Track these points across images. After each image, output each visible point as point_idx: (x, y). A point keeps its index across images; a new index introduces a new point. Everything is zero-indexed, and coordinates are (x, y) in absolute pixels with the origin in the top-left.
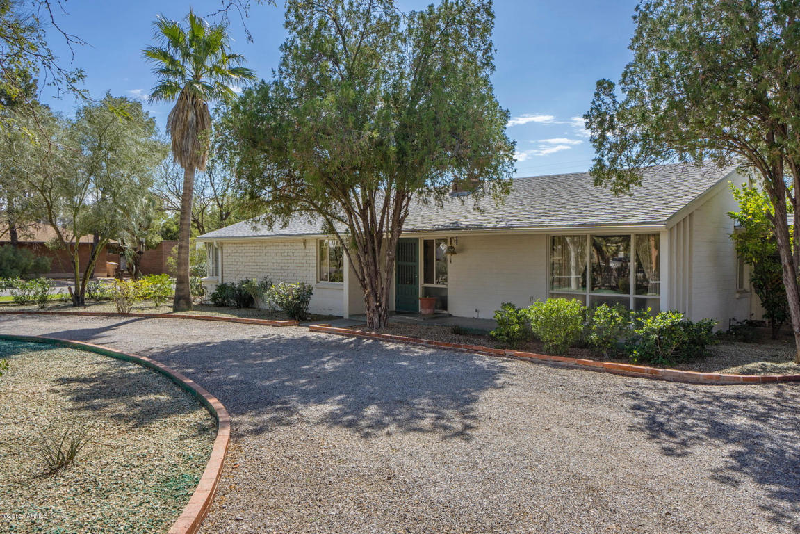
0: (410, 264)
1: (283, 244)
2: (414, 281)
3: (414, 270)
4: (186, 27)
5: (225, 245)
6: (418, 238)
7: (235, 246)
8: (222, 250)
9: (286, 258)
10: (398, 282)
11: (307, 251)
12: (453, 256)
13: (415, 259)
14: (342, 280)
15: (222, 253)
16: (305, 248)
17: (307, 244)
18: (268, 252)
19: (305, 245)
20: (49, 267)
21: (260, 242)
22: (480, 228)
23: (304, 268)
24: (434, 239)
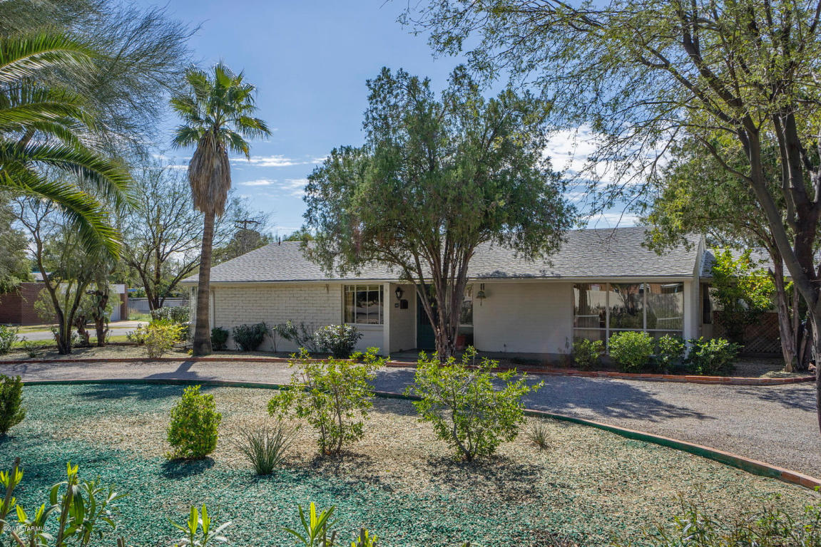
1: (298, 289)
4: (212, 77)
5: (217, 289)
7: (234, 290)
8: (214, 294)
9: (304, 302)
11: (330, 295)
12: (484, 300)
14: (382, 322)
15: (214, 297)
16: (328, 293)
17: (330, 288)
18: (278, 297)
19: (328, 290)
21: (268, 287)
22: (529, 277)
23: (327, 312)
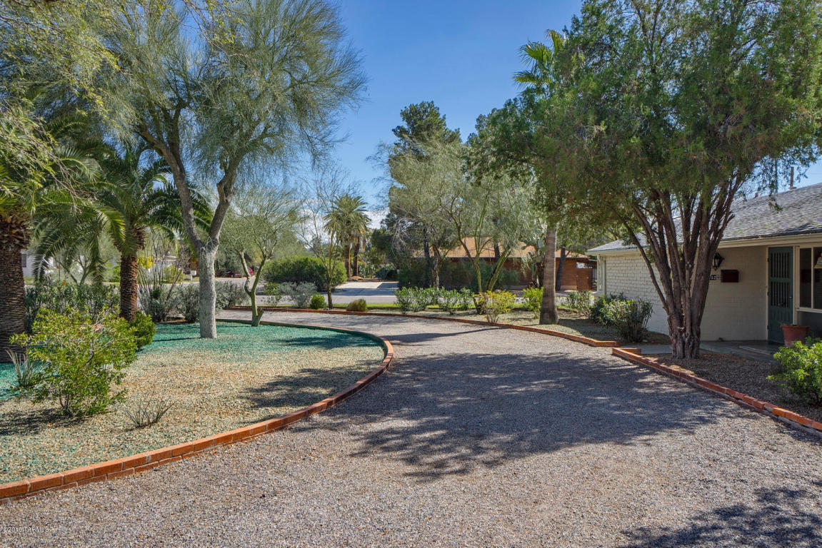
0: (782, 280)
2: (787, 303)
3: (788, 286)
5: (607, 259)
6: (792, 247)
8: (606, 264)
10: (771, 303)
13: (788, 274)
15: (606, 267)
20: (517, 280)
24: (811, 246)
